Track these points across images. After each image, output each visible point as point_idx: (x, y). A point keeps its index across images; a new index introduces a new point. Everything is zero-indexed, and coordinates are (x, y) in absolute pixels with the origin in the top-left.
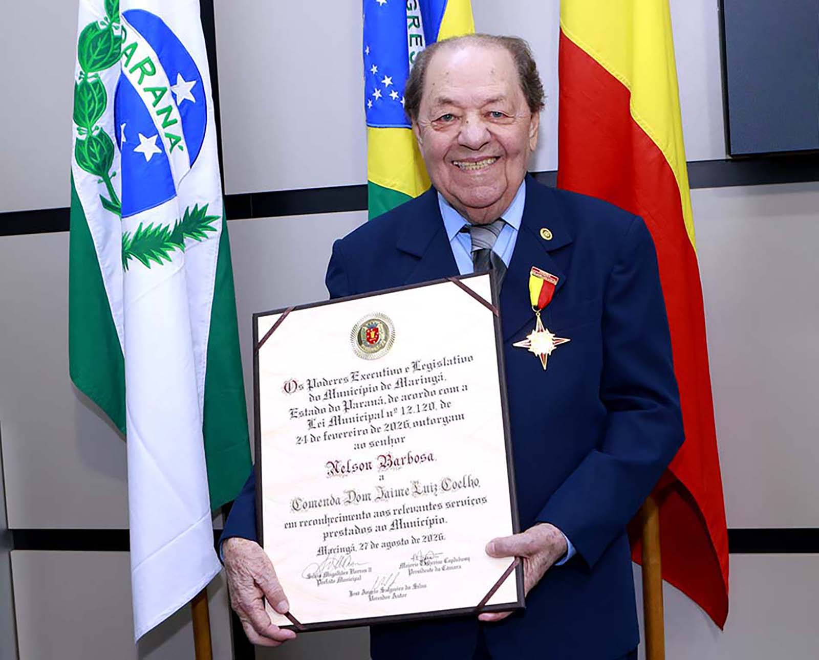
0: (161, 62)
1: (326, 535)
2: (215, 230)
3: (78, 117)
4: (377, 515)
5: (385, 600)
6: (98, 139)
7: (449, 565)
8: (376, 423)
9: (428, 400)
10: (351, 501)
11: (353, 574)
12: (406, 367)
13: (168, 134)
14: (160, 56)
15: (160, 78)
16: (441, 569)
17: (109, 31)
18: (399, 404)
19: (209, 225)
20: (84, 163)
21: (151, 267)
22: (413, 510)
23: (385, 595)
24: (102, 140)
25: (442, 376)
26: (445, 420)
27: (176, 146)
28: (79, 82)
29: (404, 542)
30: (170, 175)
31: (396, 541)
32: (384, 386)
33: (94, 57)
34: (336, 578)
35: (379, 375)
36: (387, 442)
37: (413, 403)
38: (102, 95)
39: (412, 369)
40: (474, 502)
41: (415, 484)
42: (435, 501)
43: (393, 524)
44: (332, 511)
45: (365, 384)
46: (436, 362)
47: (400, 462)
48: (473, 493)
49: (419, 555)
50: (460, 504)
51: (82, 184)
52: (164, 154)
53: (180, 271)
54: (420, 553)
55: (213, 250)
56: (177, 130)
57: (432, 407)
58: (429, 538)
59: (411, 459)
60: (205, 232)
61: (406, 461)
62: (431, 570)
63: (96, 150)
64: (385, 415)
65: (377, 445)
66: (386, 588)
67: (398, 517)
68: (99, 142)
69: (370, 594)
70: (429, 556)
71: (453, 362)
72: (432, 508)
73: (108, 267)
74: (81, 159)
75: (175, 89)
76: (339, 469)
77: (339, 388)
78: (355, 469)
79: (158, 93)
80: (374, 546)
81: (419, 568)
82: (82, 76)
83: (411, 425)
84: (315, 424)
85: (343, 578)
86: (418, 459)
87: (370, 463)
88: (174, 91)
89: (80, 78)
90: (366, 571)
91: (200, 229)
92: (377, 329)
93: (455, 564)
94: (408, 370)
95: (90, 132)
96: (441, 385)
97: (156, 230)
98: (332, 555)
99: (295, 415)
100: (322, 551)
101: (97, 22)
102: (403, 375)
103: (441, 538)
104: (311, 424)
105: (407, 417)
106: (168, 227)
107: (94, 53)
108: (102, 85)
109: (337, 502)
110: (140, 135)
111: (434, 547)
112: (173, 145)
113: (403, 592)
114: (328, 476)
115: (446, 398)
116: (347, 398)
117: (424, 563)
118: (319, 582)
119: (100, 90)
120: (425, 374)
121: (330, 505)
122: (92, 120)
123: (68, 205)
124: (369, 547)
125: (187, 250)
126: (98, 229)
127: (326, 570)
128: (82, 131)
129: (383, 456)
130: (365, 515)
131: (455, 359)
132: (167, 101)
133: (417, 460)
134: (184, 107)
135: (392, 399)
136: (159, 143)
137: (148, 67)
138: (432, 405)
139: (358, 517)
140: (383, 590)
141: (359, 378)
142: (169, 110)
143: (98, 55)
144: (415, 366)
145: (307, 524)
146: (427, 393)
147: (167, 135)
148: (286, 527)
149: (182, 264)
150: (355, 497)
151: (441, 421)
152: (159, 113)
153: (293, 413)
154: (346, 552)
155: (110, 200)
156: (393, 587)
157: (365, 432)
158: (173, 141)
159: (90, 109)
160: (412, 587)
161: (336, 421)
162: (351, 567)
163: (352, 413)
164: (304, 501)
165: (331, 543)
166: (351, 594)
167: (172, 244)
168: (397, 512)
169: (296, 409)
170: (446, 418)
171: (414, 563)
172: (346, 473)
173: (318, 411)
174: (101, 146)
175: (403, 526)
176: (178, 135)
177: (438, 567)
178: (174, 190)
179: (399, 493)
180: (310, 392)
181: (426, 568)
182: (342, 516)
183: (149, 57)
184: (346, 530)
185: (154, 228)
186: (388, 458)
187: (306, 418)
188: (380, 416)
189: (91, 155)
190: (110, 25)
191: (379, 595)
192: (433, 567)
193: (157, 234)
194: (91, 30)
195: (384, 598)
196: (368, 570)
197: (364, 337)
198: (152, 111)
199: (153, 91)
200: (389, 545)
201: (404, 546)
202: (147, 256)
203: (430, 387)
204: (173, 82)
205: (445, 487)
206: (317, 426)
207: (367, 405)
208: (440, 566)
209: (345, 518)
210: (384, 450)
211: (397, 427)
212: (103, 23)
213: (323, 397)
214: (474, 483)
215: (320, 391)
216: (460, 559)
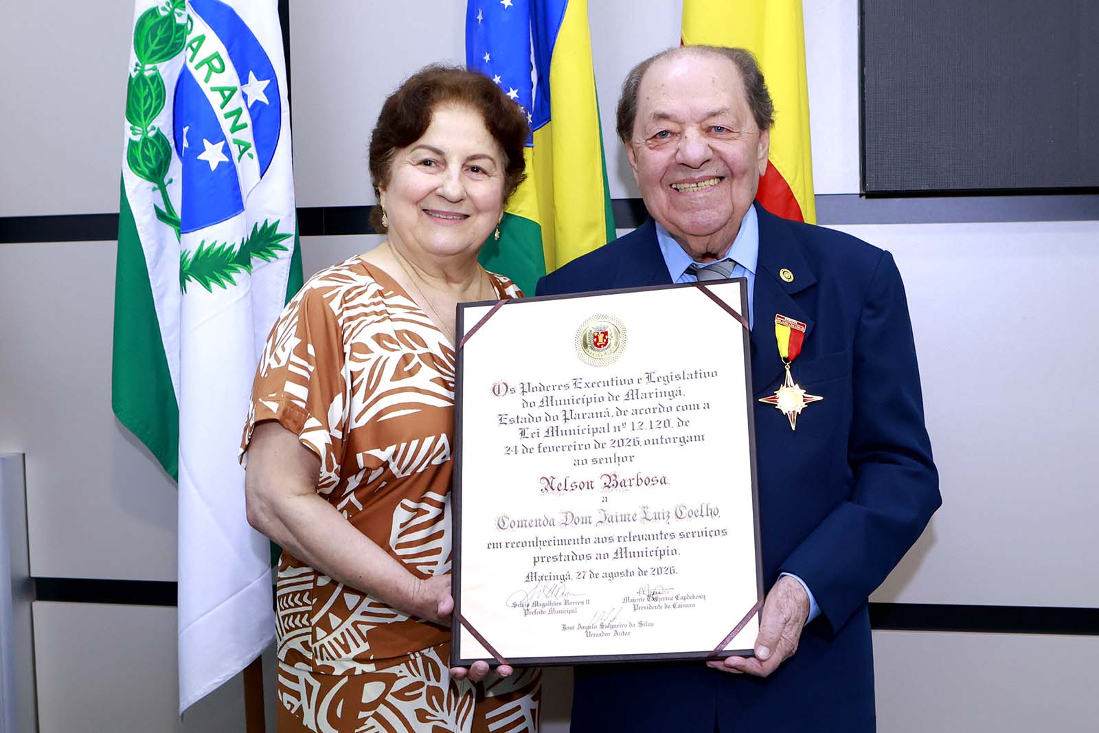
0: (231, 58)
1: (537, 560)
2: (287, 250)
3: (132, 114)
4: (598, 540)
5: (604, 638)
6: (154, 140)
7: (681, 602)
8: (600, 437)
9: (664, 416)
10: (567, 523)
11: (568, 606)
12: (639, 378)
13: (237, 140)
14: (230, 52)
15: (230, 76)
16: (672, 606)
17: (171, 17)
18: (629, 419)
19: (279, 243)
20: (138, 168)
21: (212, 291)
22: (640, 538)
23: (605, 632)
24: (159, 142)
25: (680, 391)
26: (682, 440)
27: (246, 153)
28: (134, 75)
29: (629, 573)
30: (236, 187)
31: (619, 572)
32: (612, 397)
33: (153, 47)
34: (547, 609)
35: (605, 384)
36: (613, 460)
37: (645, 418)
38: (161, 91)
39: (645, 380)
40: (713, 534)
41: (645, 509)
42: (667, 530)
43: (617, 553)
44: (545, 533)
45: (590, 393)
46: (674, 375)
47: (627, 483)
48: (712, 524)
49: (647, 589)
50: (696, 535)
51: (135, 192)
52: (231, 162)
53: (246, 295)
54: (647, 587)
55: (283, 273)
56: (247, 135)
57: (667, 425)
58: (659, 571)
59: (640, 482)
60: (274, 251)
61: (634, 483)
62: (660, 607)
63: (151, 153)
64: (611, 429)
65: (600, 463)
66: (606, 624)
67: (622, 545)
68: (155, 144)
69: (588, 630)
70: (658, 591)
71: (694, 376)
72: (663, 537)
73: (160, 287)
74: (133, 163)
75: (247, 89)
76: (555, 486)
77: (559, 395)
78: (574, 487)
79: (227, 93)
80: (594, 575)
81: (646, 603)
82: (138, 68)
83: (642, 443)
84: (528, 433)
85: (556, 610)
86: (648, 481)
87: (591, 482)
88: (244, 91)
89: (135, 70)
90: (583, 603)
91: (269, 248)
92: (607, 332)
93: (688, 602)
94: (640, 381)
95: (145, 133)
96: (679, 401)
97: (219, 250)
98: (543, 582)
99: (504, 421)
100: (531, 577)
101: (157, 7)
102: (634, 386)
103: (672, 572)
104: (523, 434)
105: (637, 433)
106: (233, 246)
107: (153, 41)
108: (160, 80)
109: (552, 523)
110: (205, 141)
111: (663, 581)
112: (242, 153)
113: (627, 630)
114: (541, 492)
115: (684, 415)
116: (568, 408)
117: (651, 599)
118: (526, 613)
119: (159, 85)
120: (661, 387)
121: (543, 526)
122: (148, 118)
123: (116, 210)
124: (587, 576)
125: (253, 272)
126: (151, 242)
127: (535, 599)
128: (136, 131)
129: (608, 475)
130: (583, 540)
131: (696, 373)
132: (236, 102)
133: (647, 483)
134: (256, 109)
135: (620, 412)
136: (226, 150)
137: (216, 63)
138: (667, 422)
139: (576, 542)
140: (602, 626)
141: (583, 385)
142: (238, 112)
143: (157, 45)
144: (649, 377)
145: (514, 545)
146: (662, 408)
147: (235, 141)
148: (489, 548)
149: (249, 286)
150: (572, 519)
151: (677, 440)
152: (227, 116)
153: (501, 420)
154: (560, 581)
155: (165, 211)
156: (614, 623)
157: (587, 447)
158: (242, 147)
159: (146, 107)
160: (637, 624)
161: (554, 431)
162: (566, 598)
163: (572, 424)
164: (511, 520)
165: (542, 569)
166: (565, 628)
167: (237, 265)
168: (622, 539)
169: (507, 415)
170: (684, 438)
171: (640, 598)
172: (562, 491)
173: (531, 419)
174: (157, 149)
175: (628, 555)
176: (248, 141)
177: (668, 604)
178: (242, 204)
179: (625, 519)
180: (524, 397)
181: (653, 603)
182: (556, 539)
183: (217, 52)
184: (560, 556)
185: (217, 246)
186: (613, 478)
187: (518, 426)
188: (606, 430)
189: (146, 158)
190: (172, 12)
191: (599, 631)
192: (662, 603)
193: (220, 254)
194: (150, 15)
195: (602, 634)
196: (585, 602)
197: (590, 341)
198: (220, 114)
199: (221, 90)
200: (612, 576)
201: (629, 577)
202: (208, 278)
203: (665, 402)
204: (244, 80)
205: (679, 515)
206: (530, 436)
207: (591, 416)
208: (670, 603)
209: (560, 542)
210: (610, 468)
211: (624, 444)
212: (164, 9)
213: (538, 404)
214: (713, 513)
215: (536, 397)
216: (694, 597)
